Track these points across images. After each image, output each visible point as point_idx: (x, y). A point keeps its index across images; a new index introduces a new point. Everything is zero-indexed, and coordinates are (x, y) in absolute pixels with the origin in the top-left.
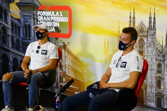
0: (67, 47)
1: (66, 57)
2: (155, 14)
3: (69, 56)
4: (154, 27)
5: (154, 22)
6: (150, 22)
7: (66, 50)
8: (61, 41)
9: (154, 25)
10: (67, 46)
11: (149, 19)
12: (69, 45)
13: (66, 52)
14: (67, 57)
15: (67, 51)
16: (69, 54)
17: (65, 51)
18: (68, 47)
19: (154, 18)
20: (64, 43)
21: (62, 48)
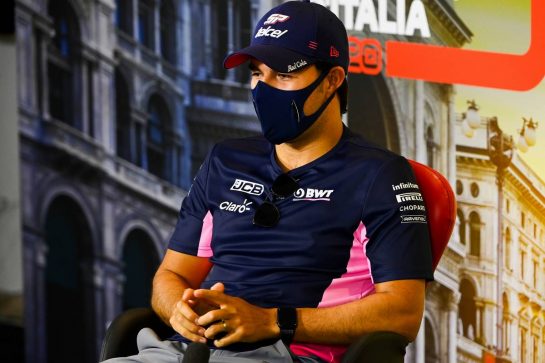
0: (514, 161)
1: (508, 240)
3: (528, 229)
7: (507, 183)
8: (473, 107)
10: (516, 152)
12: (530, 144)
13: (509, 193)
14: (515, 234)
15: (520, 187)
16: (529, 215)
17: (500, 186)
20: (493, 125)
21: (479, 160)
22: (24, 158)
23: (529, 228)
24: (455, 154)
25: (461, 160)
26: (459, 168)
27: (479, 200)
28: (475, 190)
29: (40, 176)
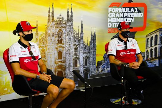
2: (72, 9)
4: (72, 19)
5: (71, 16)
6: (68, 15)
9: (71, 18)
11: (67, 13)
19: (72, 12)
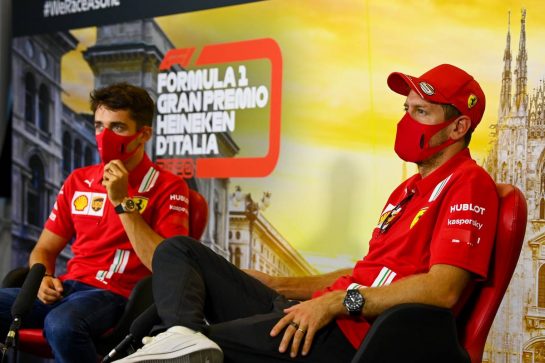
0: (259, 217)
1: (254, 261)
3: (265, 255)
7: (255, 229)
8: (239, 189)
10: (260, 211)
12: (267, 206)
13: (256, 235)
14: (258, 258)
15: (261, 231)
16: (265, 246)
17: (251, 231)
18: (263, 214)
20: (248, 198)
21: (241, 219)
22: (14, 248)
23: (265, 252)
24: (229, 216)
25: (232, 220)
26: (231, 224)
27: (240, 241)
28: (238, 235)
29: (21, 256)
